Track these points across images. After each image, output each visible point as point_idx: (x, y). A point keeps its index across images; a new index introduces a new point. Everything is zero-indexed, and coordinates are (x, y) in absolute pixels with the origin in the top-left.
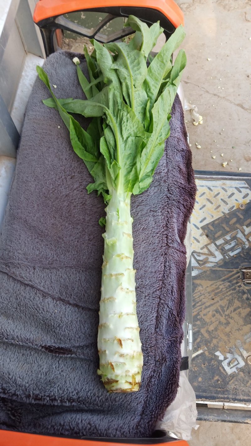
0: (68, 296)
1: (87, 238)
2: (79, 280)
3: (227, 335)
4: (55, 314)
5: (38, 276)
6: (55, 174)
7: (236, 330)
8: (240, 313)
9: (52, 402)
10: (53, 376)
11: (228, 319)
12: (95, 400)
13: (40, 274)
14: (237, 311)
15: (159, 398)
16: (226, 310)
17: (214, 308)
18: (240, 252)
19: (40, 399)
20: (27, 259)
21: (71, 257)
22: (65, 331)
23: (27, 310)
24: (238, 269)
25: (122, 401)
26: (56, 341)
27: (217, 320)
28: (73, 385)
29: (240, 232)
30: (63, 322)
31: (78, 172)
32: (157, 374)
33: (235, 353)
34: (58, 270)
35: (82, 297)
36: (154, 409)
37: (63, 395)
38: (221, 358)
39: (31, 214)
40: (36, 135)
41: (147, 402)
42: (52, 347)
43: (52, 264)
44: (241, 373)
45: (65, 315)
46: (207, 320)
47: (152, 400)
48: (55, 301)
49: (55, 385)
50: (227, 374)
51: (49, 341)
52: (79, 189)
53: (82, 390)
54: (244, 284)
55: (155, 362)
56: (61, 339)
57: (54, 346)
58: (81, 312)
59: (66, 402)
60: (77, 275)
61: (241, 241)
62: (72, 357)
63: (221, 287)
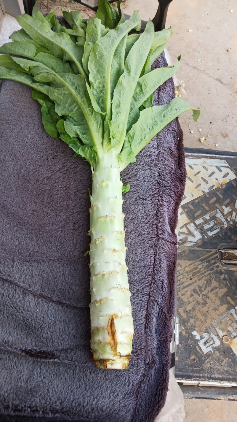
0: (51, 292)
1: (71, 227)
2: (63, 274)
3: (203, 315)
4: (36, 313)
5: (17, 270)
6: (35, 153)
7: (212, 310)
8: (217, 293)
9: (34, 413)
10: (34, 384)
11: (206, 299)
12: (80, 411)
13: (20, 268)
14: (214, 292)
15: (149, 405)
16: (203, 290)
17: (191, 288)
18: (219, 232)
19: (20, 411)
20: (5, 250)
21: (54, 249)
22: (47, 333)
23: (5, 308)
24: (217, 249)
25: (109, 411)
26: (37, 343)
27: (195, 300)
28: (56, 393)
29: (219, 212)
30: (45, 322)
31: (61, 151)
32: (147, 379)
33: (211, 333)
34: (39, 263)
35: (67, 293)
36: (143, 418)
37: (45, 405)
38: (198, 337)
39: (9, 199)
40: (14, 108)
41: (137, 410)
42: (33, 351)
43: (33, 256)
44: (217, 352)
45: (48, 314)
46: (185, 300)
47: (141, 407)
48: (36, 299)
49: (36, 394)
50: (203, 353)
51: (29, 344)
52: (62, 171)
53: (66, 400)
54: (222, 264)
55: (144, 365)
56: (42, 342)
57: (35, 350)
58: (66, 310)
59: (48, 413)
60: (61, 269)
61: (220, 221)
62: (55, 362)
63: (199, 267)
